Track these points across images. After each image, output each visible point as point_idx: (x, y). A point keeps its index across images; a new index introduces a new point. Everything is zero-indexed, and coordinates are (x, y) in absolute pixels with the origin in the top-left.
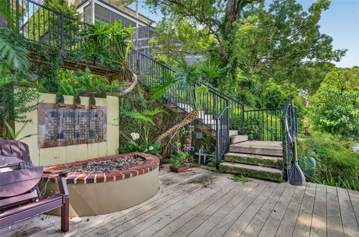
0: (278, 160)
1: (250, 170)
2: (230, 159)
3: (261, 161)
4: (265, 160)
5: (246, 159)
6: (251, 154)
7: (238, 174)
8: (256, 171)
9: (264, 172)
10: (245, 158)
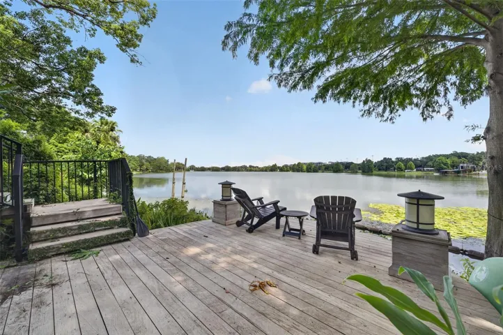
0: (122, 218)
1: (92, 238)
2: (43, 236)
3: (100, 225)
4: (105, 222)
5: (76, 227)
6: (77, 220)
7: (74, 251)
8: (101, 237)
9: (112, 235)
10: (74, 228)
